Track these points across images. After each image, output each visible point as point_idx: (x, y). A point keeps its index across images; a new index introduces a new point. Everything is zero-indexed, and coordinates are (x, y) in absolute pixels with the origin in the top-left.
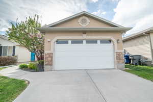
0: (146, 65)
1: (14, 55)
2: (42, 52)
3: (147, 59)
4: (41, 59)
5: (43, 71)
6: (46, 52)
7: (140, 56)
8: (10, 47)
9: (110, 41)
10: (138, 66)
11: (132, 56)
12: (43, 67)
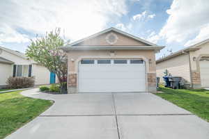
0: (185, 88)
1: (30, 76)
2: (65, 72)
3: (186, 81)
4: (63, 80)
5: (67, 93)
6: (69, 73)
7: (180, 78)
8: (25, 66)
9: (142, 61)
10: (178, 90)
11: (171, 78)
12: (66, 90)
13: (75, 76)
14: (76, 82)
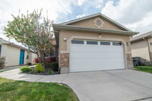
9: (120, 43)
13: (67, 56)
14: (68, 62)
